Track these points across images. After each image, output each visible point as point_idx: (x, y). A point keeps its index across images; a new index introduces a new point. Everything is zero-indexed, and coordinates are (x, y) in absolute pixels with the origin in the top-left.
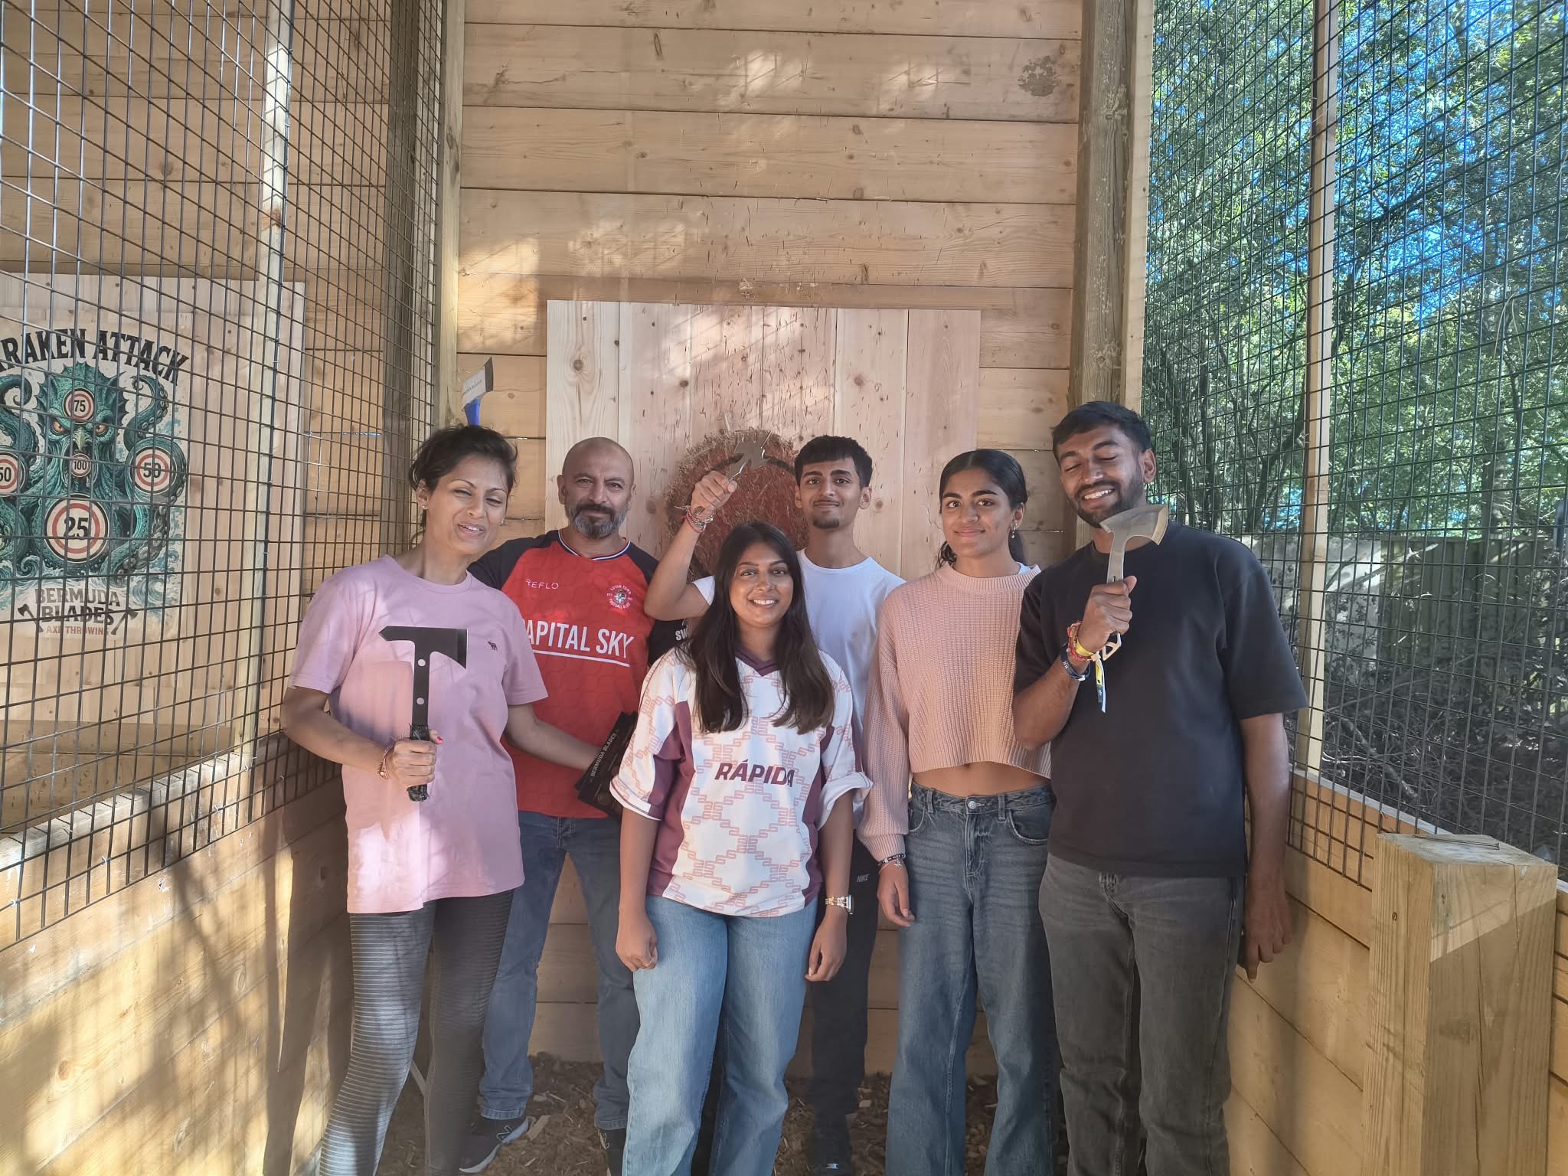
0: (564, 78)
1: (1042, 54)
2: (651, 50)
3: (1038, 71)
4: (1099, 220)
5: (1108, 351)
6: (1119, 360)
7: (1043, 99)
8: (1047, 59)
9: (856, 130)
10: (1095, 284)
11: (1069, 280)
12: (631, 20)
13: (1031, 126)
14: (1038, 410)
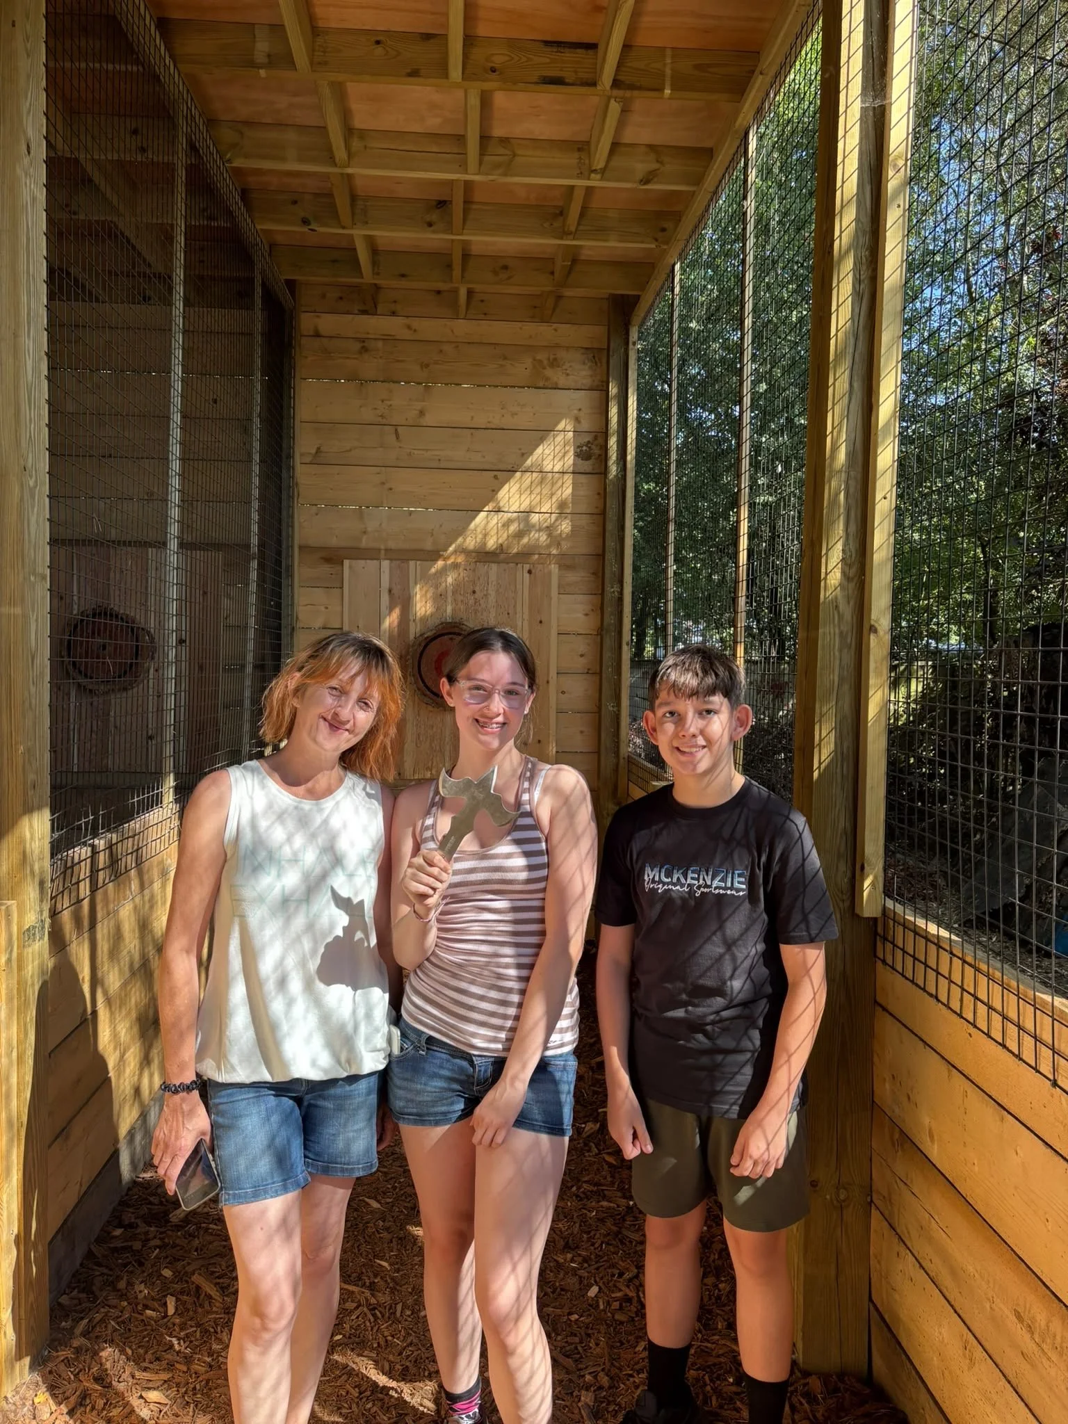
0: (350, 450)
1: (586, 440)
2: (394, 437)
3: (584, 448)
4: (611, 526)
5: (616, 588)
6: (621, 593)
7: (587, 462)
8: (589, 442)
9: (496, 477)
10: (610, 556)
11: (601, 552)
12: (384, 421)
13: (584, 476)
14: (586, 615)
